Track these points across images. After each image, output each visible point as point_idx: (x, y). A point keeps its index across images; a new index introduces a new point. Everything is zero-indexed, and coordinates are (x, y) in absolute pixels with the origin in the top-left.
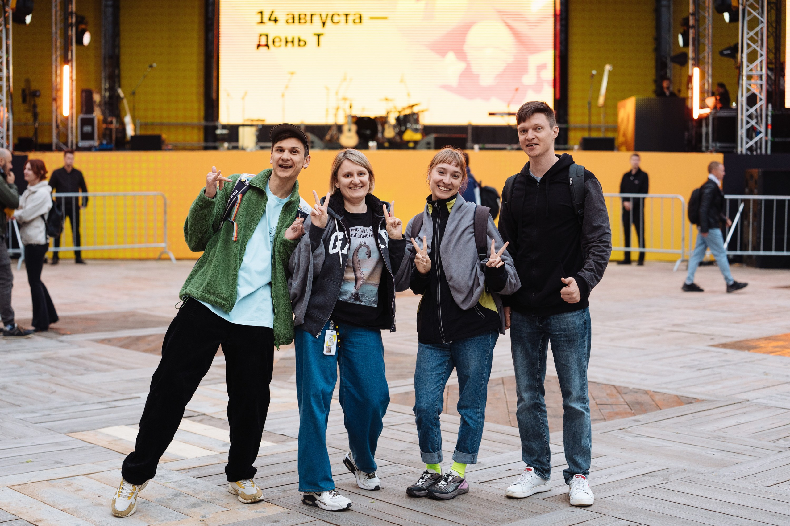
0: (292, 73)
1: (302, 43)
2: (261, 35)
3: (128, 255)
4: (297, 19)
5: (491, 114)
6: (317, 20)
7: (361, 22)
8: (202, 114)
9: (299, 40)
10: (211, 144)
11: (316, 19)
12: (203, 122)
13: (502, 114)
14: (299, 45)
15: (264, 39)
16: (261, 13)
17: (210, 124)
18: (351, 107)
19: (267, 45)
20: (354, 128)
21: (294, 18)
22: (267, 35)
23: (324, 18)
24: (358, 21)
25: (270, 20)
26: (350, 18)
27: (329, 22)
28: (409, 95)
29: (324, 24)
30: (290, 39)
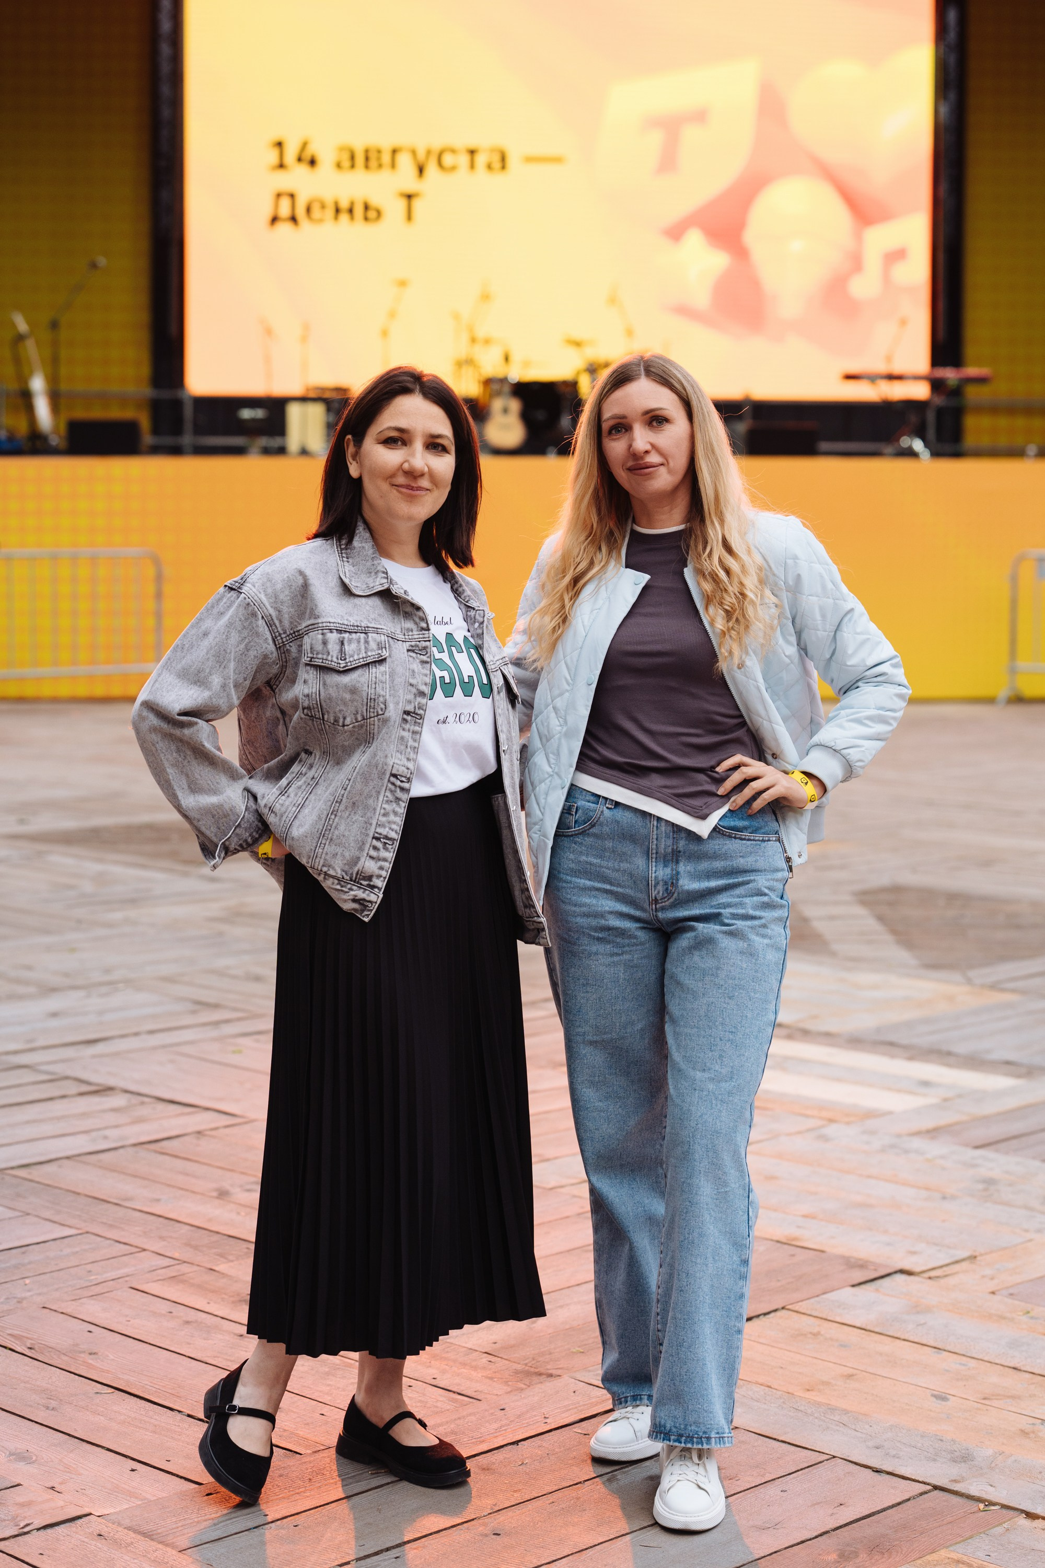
0: (402, 284)
1: (372, 214)
2: (279, 195)
3: (64, 690)
4: (360, 160)
5: (849, 377)
6: (405, 163)
7: (503, 167)
8: (146, 370)
9: (367, 207)
10: (167, 440)
11: (404, 160)
12: (147, 391)
13: (872, 378)
14: (366, 219)
15: (285, 204)
16: (279, 144)
17: (165, 394)
18: (507, 359)
19: (294, 219)
20: (515, 405)
21: (352, 158)
22: (292, 196)
23: (421, 155)
24: (497, 165)
25: (300, 160)
26: (481, 159)
27: (432, 169)
28: (630, 333)
29: (421, 170)
30: (344, 204)
